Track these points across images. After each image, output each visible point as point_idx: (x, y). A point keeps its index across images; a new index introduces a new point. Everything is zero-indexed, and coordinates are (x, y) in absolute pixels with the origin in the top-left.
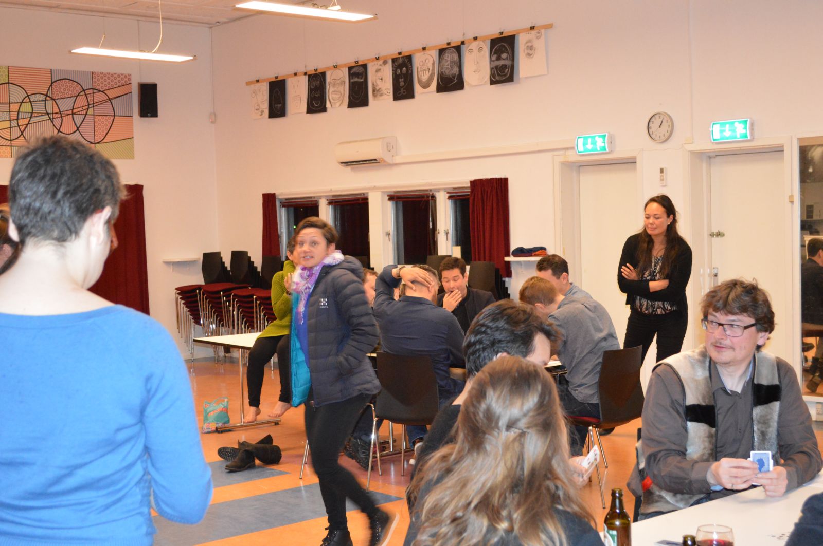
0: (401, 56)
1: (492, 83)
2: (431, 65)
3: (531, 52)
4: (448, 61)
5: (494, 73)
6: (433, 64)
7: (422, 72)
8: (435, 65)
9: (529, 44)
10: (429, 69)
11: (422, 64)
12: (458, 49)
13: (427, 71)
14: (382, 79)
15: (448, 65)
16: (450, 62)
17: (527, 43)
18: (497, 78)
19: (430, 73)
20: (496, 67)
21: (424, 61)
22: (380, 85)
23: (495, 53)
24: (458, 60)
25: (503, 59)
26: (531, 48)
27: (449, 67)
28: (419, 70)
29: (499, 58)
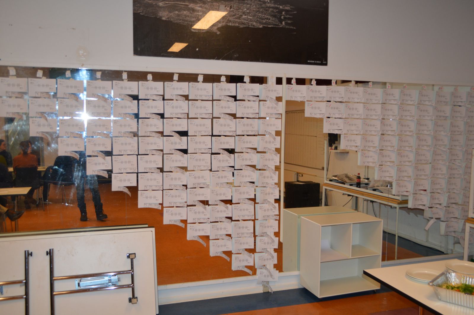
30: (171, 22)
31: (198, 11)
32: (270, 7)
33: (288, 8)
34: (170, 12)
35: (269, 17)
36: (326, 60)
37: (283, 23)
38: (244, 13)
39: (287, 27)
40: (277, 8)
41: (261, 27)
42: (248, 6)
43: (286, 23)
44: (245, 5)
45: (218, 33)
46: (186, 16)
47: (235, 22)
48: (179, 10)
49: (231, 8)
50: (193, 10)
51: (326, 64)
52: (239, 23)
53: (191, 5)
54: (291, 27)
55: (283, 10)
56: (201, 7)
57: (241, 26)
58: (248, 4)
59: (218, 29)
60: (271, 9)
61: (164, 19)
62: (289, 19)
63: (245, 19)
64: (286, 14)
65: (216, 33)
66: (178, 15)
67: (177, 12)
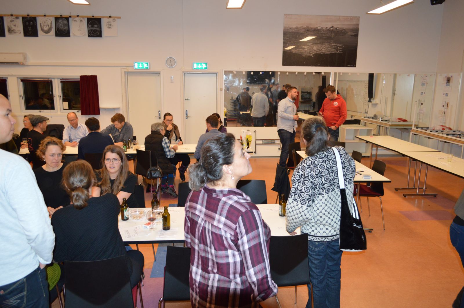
0: (28, 16)
1: (89, 36)
2: (50, 24)
3: (110, 27)
4: (61, 23)
5: (90, 32)
6: (51, 23)
7: (44, 26)
8: (53, 24)
9: (109, 23)
10: (48, 25)
11: (43, 22)
12: (67, 19)
13: (47, 26)
14: (15, 25)
15: (61, 25)
16: (63, 24)
17: (108, 22)
18: (92, 34)
19: (49, 27)
20: (92, 30)
21: (45, 21)
22: (13, 28)
23: (90, 24)
24: (67, 24)
25: (95, 27)
26: (110, 25)
27: (62, 26)
28: (42, 24)
29: (93, 26)
30: (296, 53)
31: (305, 49)
32: (333, 46)
33: (340, 45)
34: (296, 50)
35: (332, 49)
36: (356, 65)
37: (338, 51)
38: (323, 48)
39: (340, 53)
40: (336, 46)
41: (329, 53)
42: (325, 45)
43: (339, 51)
44: (323, 45)
45: (313, 56)
46: (301, 51)
47: (319, 52)
48: (299, 49)
49: (318, 47)
50: (304, 48)
51: (355, 67)
52: (321, 52)
53: (303, 47)
54: (342, 53)
55: (338, 46)
56: (307, 47)
57: (322, 53)
58: (324, 45)
59: (313, 55)
60: (334, 46)
61: (293, 52)
62: (341, 49)
63: (323, 51)
64: (340, 48)
65: (312, 57)
66: (298, 51)
67: (298, 50)
